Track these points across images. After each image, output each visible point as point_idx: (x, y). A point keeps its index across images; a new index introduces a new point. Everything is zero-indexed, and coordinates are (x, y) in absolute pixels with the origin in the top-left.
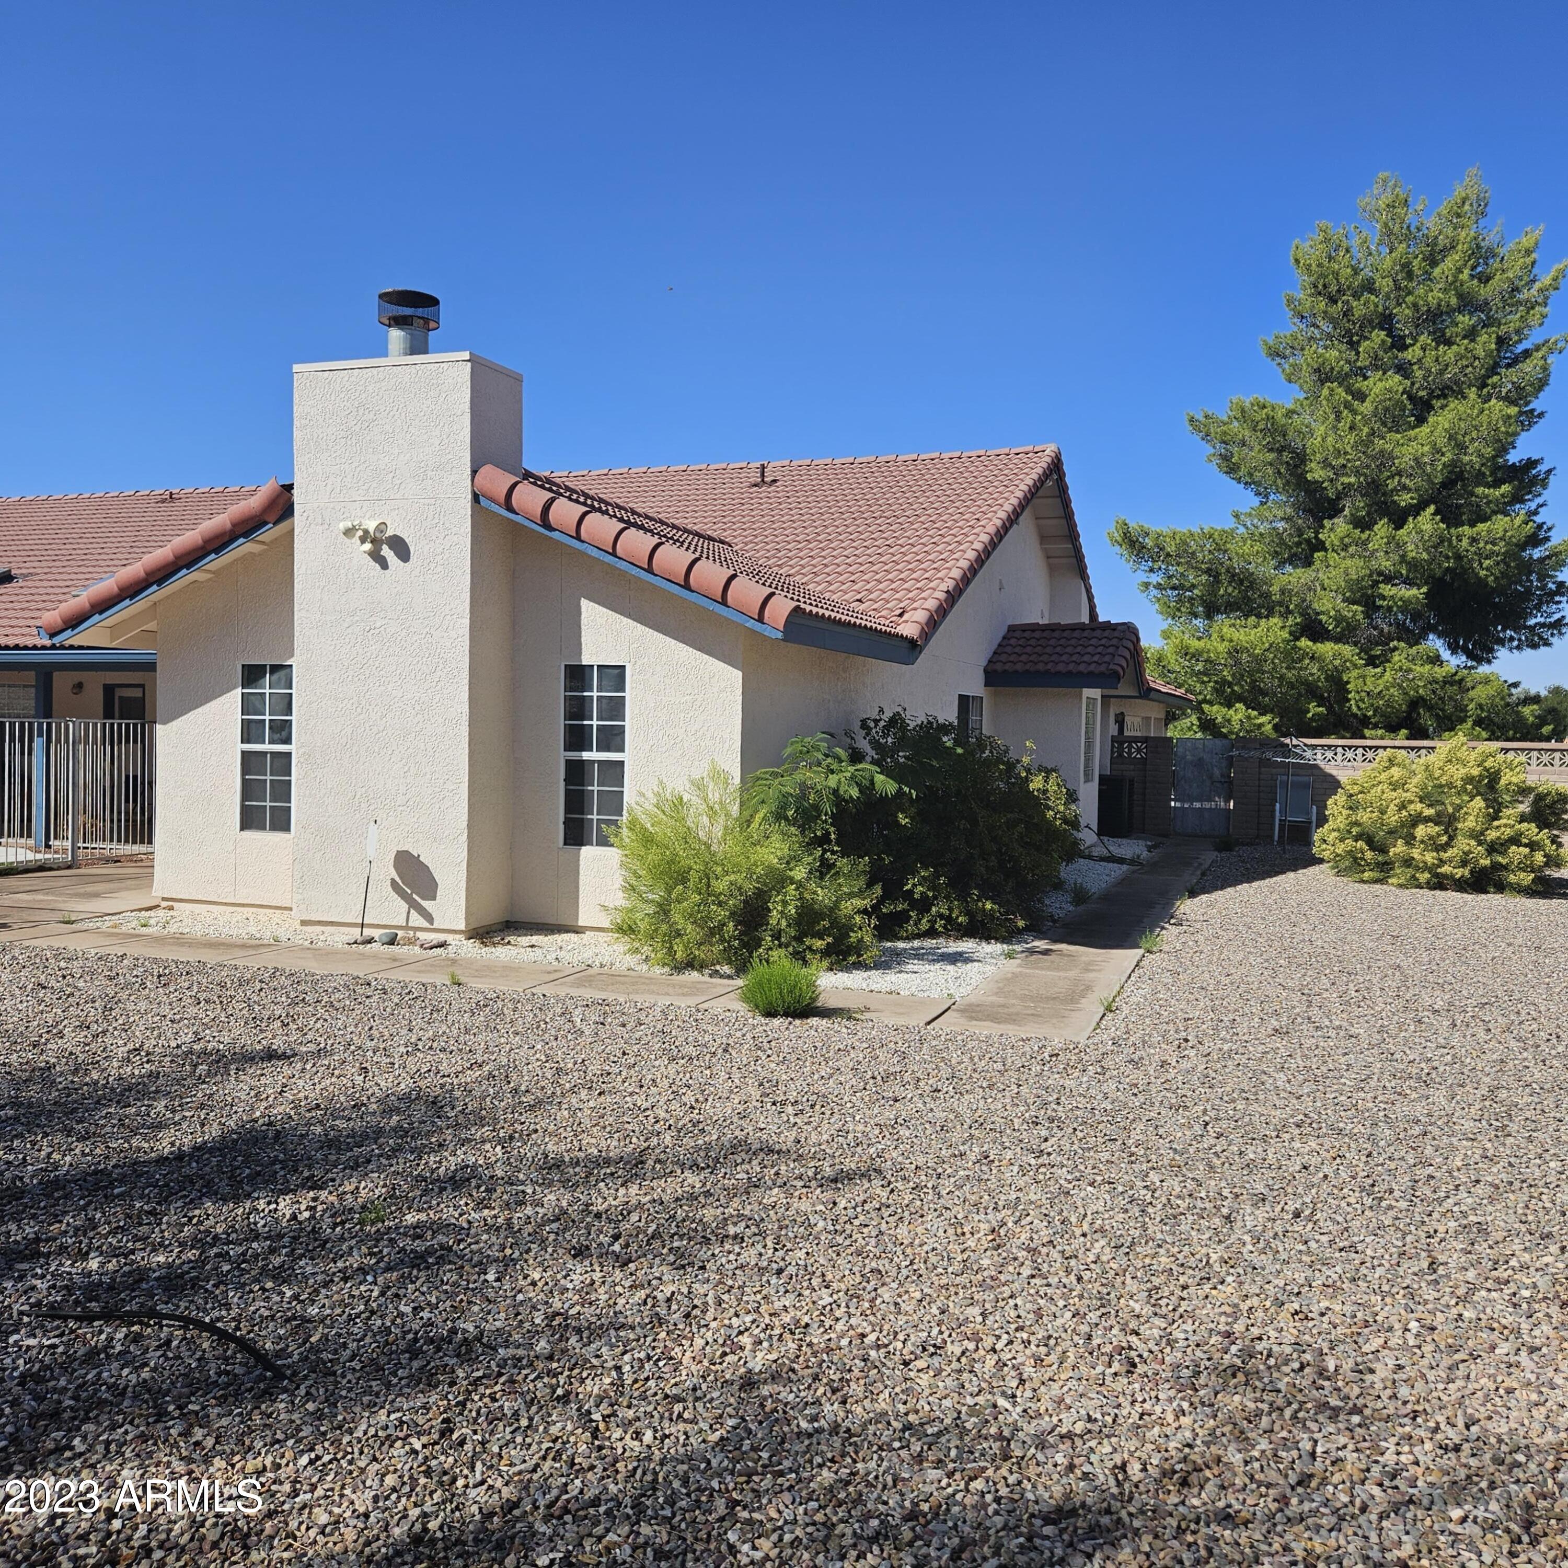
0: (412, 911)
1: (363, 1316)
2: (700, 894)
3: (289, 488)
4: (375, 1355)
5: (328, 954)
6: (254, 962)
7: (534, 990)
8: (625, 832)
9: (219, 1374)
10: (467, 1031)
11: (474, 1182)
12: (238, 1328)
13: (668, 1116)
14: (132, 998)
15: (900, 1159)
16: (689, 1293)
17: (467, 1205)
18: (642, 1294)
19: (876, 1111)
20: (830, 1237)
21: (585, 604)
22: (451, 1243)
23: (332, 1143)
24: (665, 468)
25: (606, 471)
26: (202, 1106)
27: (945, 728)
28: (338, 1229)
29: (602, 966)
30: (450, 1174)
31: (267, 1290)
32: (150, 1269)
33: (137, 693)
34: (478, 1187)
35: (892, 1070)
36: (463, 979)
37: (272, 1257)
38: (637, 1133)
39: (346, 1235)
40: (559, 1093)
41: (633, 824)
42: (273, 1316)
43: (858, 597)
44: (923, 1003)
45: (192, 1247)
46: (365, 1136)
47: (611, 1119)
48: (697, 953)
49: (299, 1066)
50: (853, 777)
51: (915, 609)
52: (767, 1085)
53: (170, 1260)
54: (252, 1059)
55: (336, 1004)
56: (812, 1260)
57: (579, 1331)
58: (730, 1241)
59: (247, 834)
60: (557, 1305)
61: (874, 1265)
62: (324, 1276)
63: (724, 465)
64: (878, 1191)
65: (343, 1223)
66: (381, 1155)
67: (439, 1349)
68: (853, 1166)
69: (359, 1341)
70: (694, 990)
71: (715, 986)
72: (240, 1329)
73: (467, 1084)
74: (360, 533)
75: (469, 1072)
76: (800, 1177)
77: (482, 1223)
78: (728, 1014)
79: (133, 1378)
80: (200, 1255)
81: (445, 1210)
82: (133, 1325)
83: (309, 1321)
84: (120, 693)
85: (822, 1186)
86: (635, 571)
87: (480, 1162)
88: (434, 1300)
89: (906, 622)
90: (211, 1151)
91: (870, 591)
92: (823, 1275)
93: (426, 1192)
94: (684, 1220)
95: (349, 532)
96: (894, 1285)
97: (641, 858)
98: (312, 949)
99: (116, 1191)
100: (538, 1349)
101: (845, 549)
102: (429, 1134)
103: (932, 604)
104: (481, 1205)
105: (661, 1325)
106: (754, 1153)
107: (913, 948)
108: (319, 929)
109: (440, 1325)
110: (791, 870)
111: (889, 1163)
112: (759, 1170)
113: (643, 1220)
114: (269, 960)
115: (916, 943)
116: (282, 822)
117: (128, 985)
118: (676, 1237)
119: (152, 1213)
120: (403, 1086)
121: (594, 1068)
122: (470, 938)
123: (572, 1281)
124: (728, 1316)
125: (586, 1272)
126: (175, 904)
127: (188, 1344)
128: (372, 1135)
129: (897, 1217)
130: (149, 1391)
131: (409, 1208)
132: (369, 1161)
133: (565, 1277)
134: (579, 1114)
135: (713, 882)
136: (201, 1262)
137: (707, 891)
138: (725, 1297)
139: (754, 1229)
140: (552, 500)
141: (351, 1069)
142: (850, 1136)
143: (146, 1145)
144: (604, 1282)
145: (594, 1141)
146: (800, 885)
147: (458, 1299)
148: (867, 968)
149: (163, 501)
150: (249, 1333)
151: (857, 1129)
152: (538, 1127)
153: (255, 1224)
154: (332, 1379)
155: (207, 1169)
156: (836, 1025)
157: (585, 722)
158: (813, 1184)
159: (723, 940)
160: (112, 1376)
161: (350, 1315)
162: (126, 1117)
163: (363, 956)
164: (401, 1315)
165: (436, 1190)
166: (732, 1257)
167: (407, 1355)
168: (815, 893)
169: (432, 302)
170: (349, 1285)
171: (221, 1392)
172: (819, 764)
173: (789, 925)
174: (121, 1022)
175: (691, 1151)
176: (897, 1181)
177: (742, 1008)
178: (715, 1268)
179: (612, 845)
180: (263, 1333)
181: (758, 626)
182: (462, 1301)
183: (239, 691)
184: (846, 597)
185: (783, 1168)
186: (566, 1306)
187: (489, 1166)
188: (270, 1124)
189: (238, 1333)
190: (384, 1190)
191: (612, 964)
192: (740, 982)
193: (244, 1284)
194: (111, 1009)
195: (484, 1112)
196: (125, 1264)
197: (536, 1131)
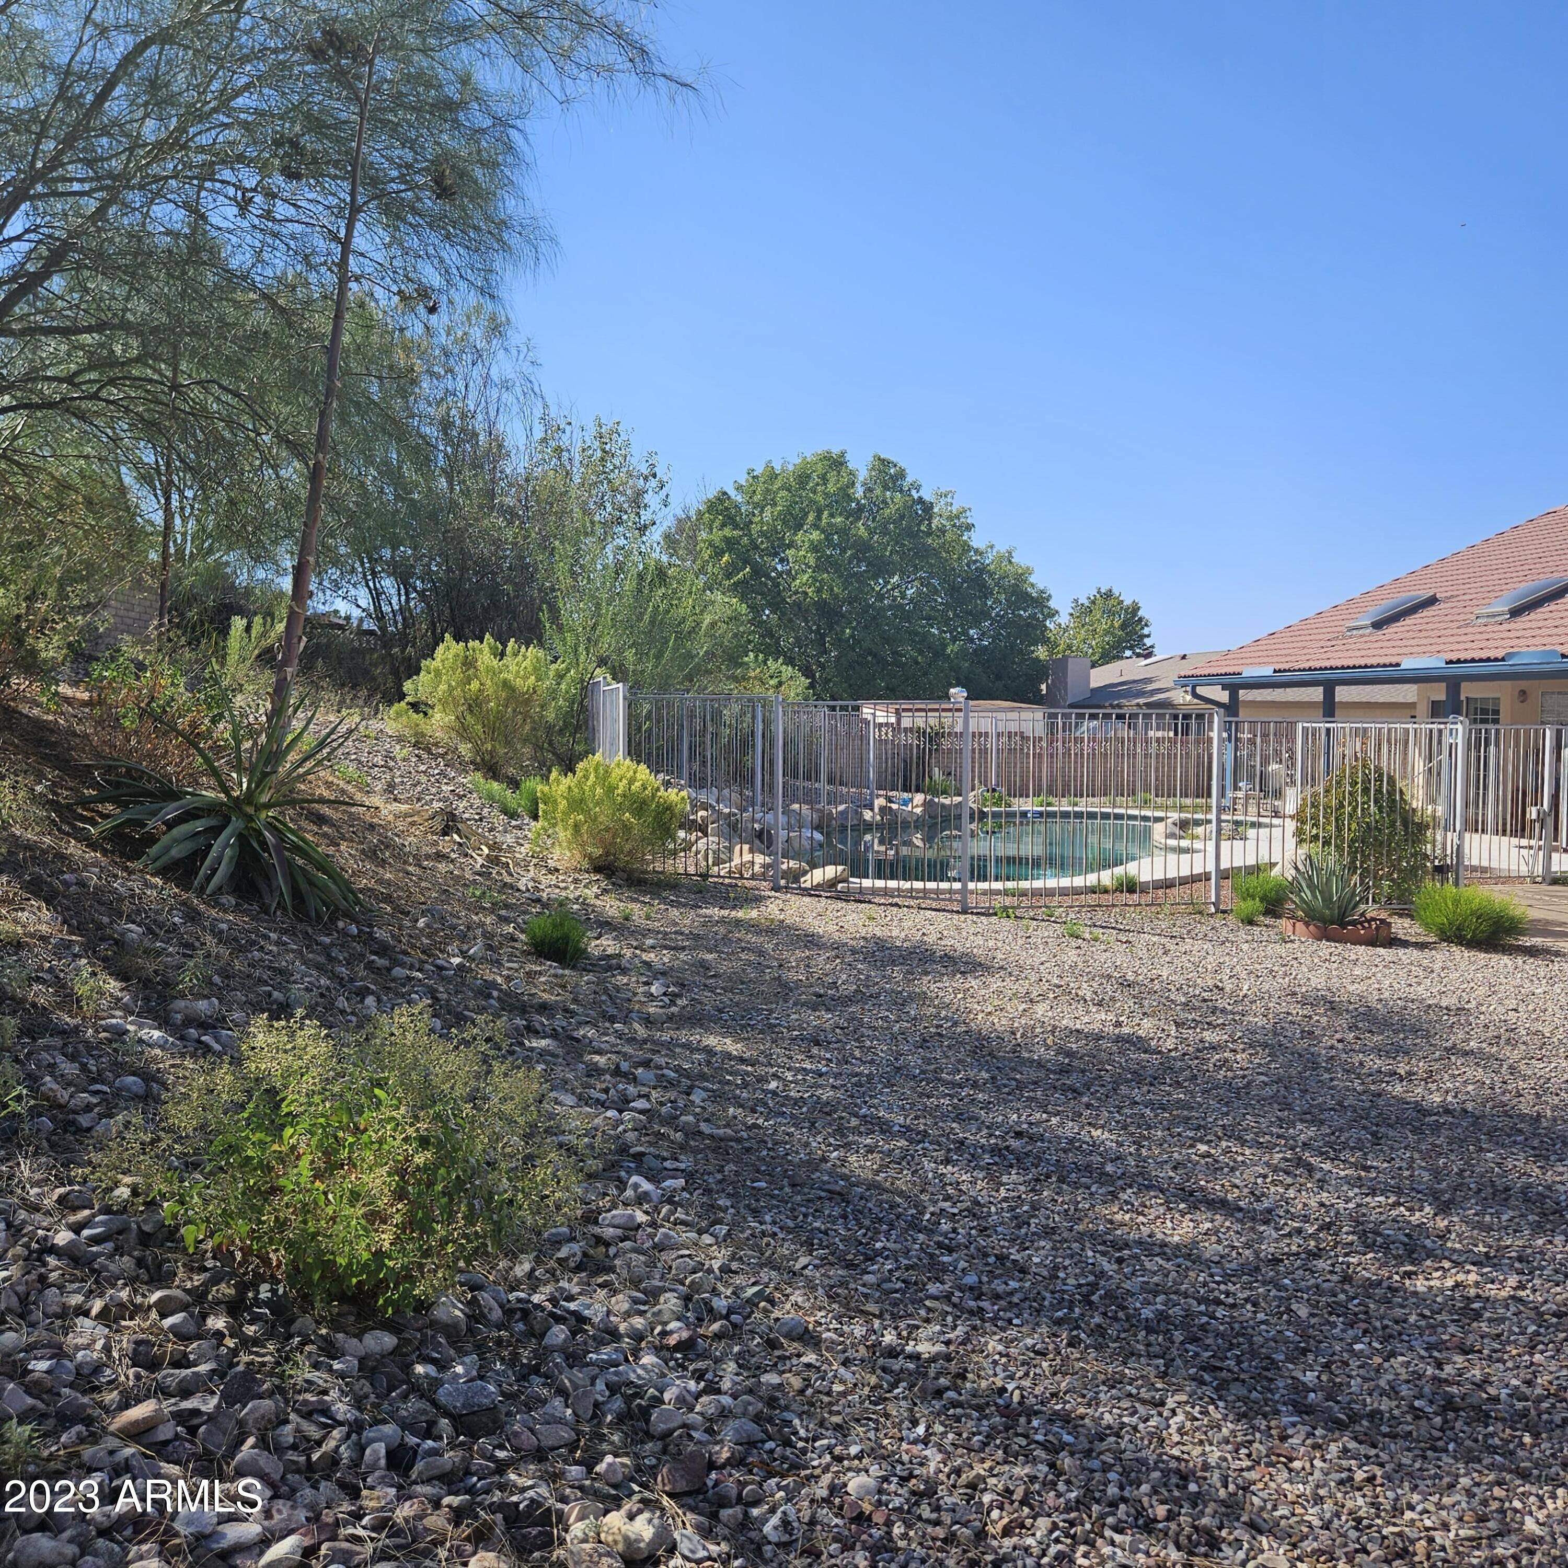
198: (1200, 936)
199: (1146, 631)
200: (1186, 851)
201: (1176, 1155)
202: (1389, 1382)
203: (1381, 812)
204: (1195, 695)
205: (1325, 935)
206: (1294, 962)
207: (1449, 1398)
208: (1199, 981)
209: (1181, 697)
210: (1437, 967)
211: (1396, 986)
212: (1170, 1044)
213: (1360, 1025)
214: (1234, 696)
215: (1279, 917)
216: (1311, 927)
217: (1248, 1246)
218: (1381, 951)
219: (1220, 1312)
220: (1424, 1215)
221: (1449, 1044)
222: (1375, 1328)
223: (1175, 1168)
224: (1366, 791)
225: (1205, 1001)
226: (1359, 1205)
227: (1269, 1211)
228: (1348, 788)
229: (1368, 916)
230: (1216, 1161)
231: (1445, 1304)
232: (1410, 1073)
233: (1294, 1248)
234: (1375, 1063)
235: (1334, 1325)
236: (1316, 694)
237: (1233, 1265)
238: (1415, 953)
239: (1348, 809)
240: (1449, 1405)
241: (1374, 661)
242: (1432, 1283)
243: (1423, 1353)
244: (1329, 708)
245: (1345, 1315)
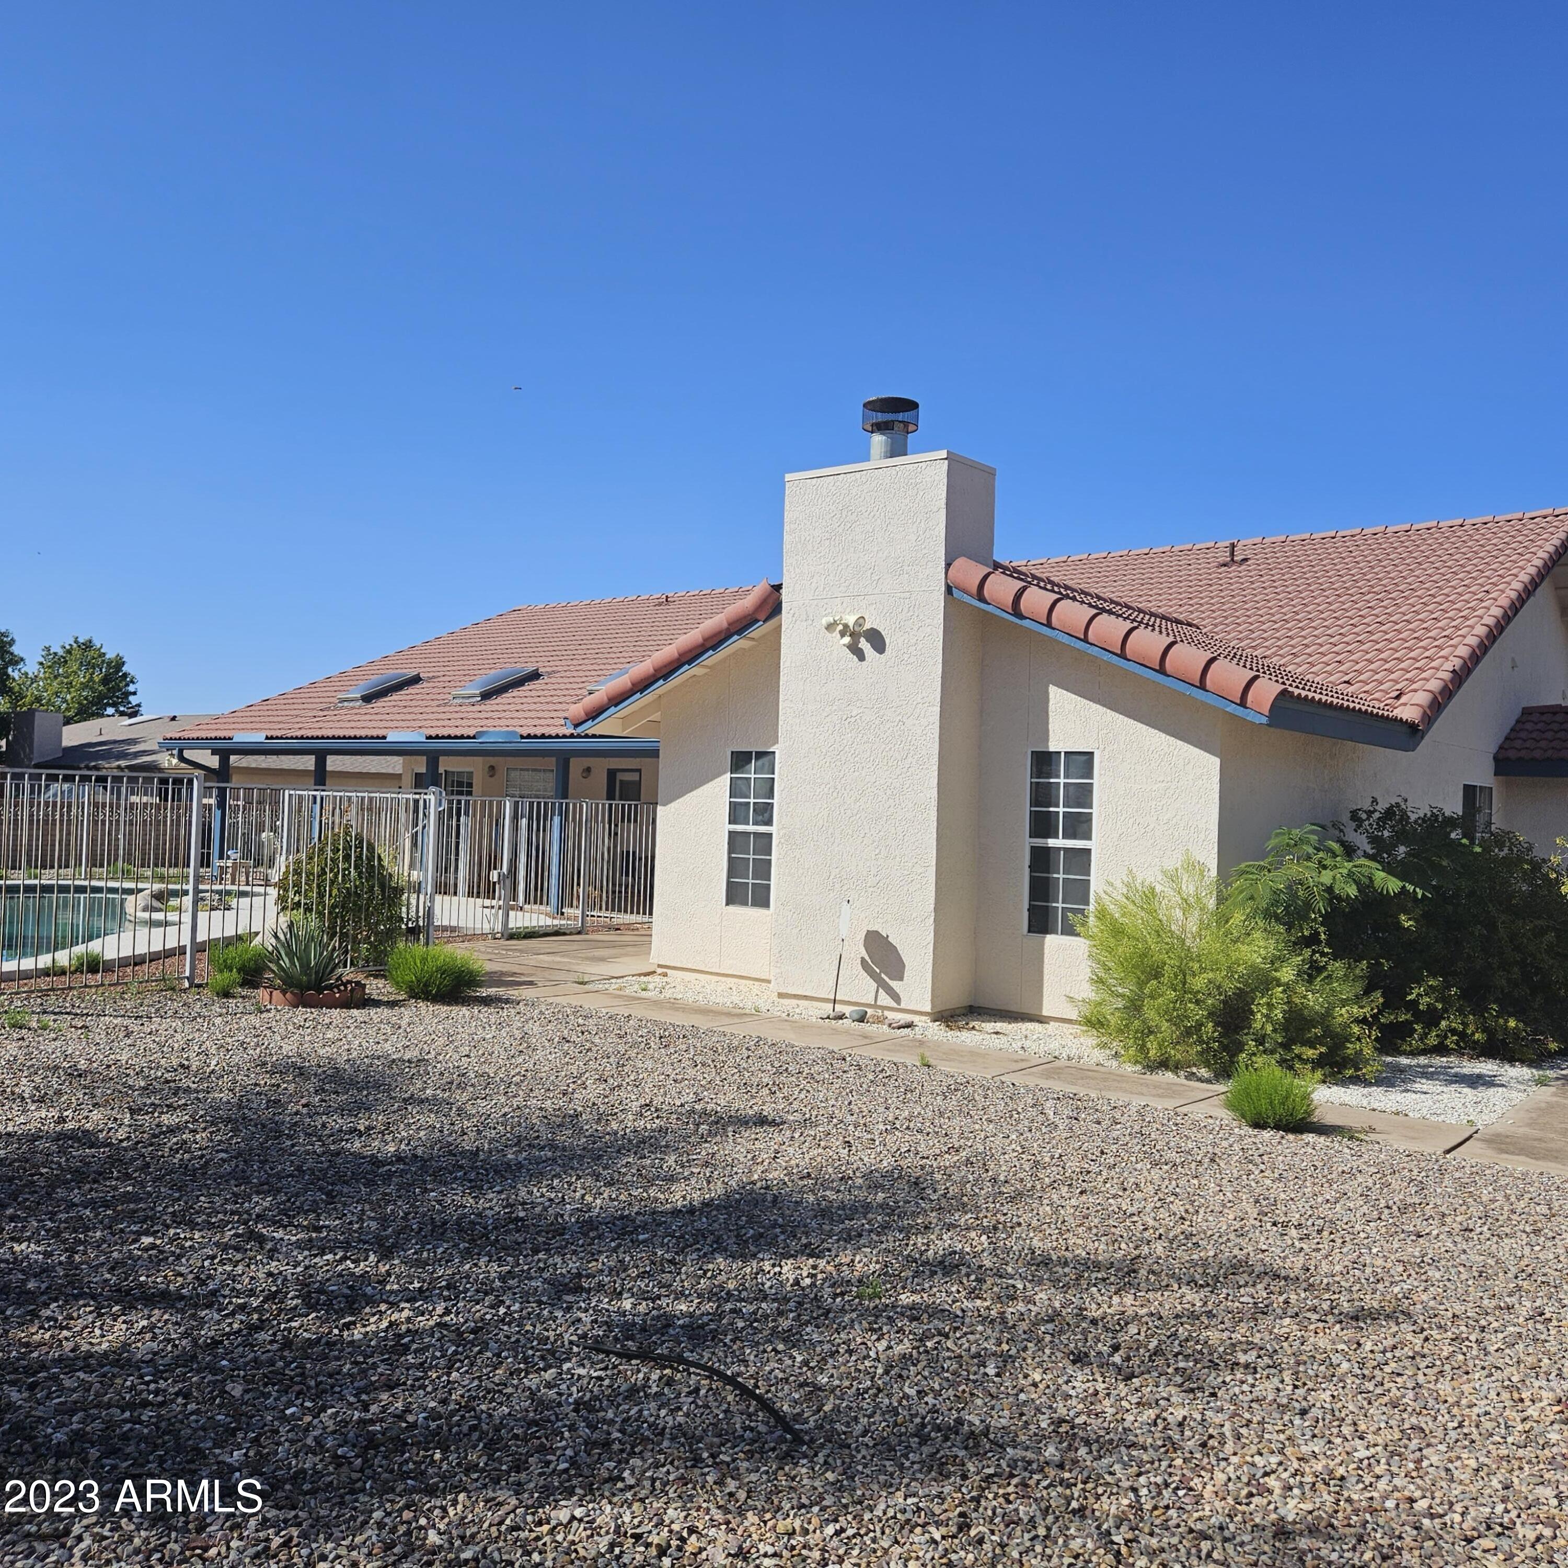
0: (881, 990)
1: (871, 1392)
2: (1175, 990)
3: (778, 588)
4: (885, 1434)
5: (802, 1027)
6: (739, 1030)
7: (1003, 1078)
8: (1092, 920)
9: (745, 1429)
10: (941, 1114)
11: (964, 1270)
12: (757, 1387)
13: (1157, 1225)
14: (640, 1056)
15: (1432, 1303)
16: (1203, 1420)
17: (959, 1292)
18: (1151, 1413)
19: (1396, 1246)
20: (1358, 1382)
21: (1053, 691)
22: (947, 1329)
23: (824, 1212)
24: (1126, 552)
25: (1065, 558)
26: (706, 1164)
27: (1451, 822)
28: (838, 1300)
29: (1069, 1059)
30: (939, 1259)
31: (779, 1353)
32: (675, 1316)
33: (634, 777)
34: (968, 1275)
35: (1409, 1200)
36: (932, 1062)
37: (781, 1320)
38: (1126, 1239)
39: (847, 1307)
40: (1039, 1187)
41: (1102, 915)
42: (787, 1379)
43: (1346, 678)
44: (1439, 1129)
45: (710, 1300)
46: (853, 1209)
47: (1096, 1221)
48: (1173, 1052)
49: (788, 1133)
50: (1350, 874)
51: (1415, 691)
52: (1264, 1203)
53: (691, 1309)
54: (747, 1123)
55: (817, 1077)
56: (1339, 1405)
57: (1088, 1443)
58: (1242, 1370)
59: (732, 909)
60: (1062, 1411)
61: (1414, 1420)
62: (829, 1346)
63: (1189, 546)
64: (1409, 1337)
65: (842, 1294)
66: (871, 1231)
67: (946, 1439)
68: (1376, 1305)
69: (870, 1417)
70: (1169, 1091)
71: (1193, 1089)
72: (758, 1388)
73: (946, 1168)
74: (840, 627)
75: (947, 1156)
76: (1314, 1309)
77: (976, 1314)
78: (1211, 1121)
79: (669, 1419)
80: (717, 1308)
81: (938, 1295)
82: (665, 1367)
83: (820, 1389)
84: (620, 776)
85: (1341, 1322)
86: (1107, 656)
87: (968, 1250)
88: (937, 1387)
89: (1405, 704)
90: (718, 1207)
91: (1360, 672)
92: (1355, 1424)
93: (917, 1274)
94: (1187, 1340)
95: (830, 627)
96: (1442, 1448)
97: (1110, 950)
98: (787, 1020)
99: (641, 1237)
100: (1047, 1454)
101: (1328, 627)
102: (915, 1215)
103: (1435, 685)
104: (973, 1294)
105: (1175, 1450)
106: (1258, 1276)
107: (1419, 1066)
108: (794, 1002)
109: (946, 1413)
110: (1276, 971)
111: (1419, 1306)
112: (1265, 1295)
113: (1143, 1334)
114: (753, 1029)
115: (1423, 1060)
116: (762, 899)
117: (634, 1045)
118: (1180, 1357)
119: (672, 1262)
120: (885, 1163)
121: (1073, 1165)
122: (935, 1021)
123: (1074, 1388)
124: (1250, 1453)
125: (1088, 1381)
126: (669, 971)
127: (714, 1394)
128: (860, 1209)
129: (1436, 1370)
130: (684, 1435)
131: (904, 1288)
132: (860, 1235)
133: (1067, 1382)
134: (1062, 1212)
135: (1189, 979)
136: (718, 1315)
137: (1183, 988)
138: (1244, 1431)
139: (1267, 1360)
140: (1024, 589)
141: (837, 1143)
142: (1368, 1270)
143: (662, 1196)
144: (1108, 1395)
145: (1080, 1242)
146: (1287, 987)
147: (960, 1389)
148: (1367, 1084)
149: (660, 604)
150: (768, 1392)
151: (1376, 1263)
152: (1021, 1220)
153: (763, 1284)
154: (847, 1451)
155: (716, 1225)
156: (1337, 1145)
157: (1052, 809)
158: (1330, 1319)
159: (1200, 1041)
160: (652, 1415)
161: (858, 1389)
162: (643, 1167)
163: (835, 1031)
164: (906, 1397)
165: (927, 1273)
166: (1245, 1387)
167: (916, 1439)
168: (1305, 997)
169: (911, 406)
170: (854, 1358)
171: (748, 1448)
172: (1309, 858)
173: (1275, 1030)
174: (632, 1078)
175: (1187, 1265)
176: (1431, 1329)
177: (1226, 1115)
178: (1228, 1397)
179: (1078, 935)
180: (779, 1394)
181: (1240, 711)
182: (964, 1392)
183: (728, 776)
184: (1331, 679)
185: (1293, 1297)
186: (1072, 1413)
187: (976, 1255)
188: (767, 1188)
189: (757, 1391)
190: (878, 1266)
191: (1079, 1058)
192: (1221, 1088)
193: (758, 1343)
194: (623, 1065)
195: (965, 1199)
196: (654, 1308)
197: (1019, 1224)
198: (170, 1013)
199: (131, 688)
200: (158, 924)
201: (115, 1255)
202: (315, 1438)
203: (361, 878)
204: (182, 758)
205: (302, 1001)
206: (268, 1033)
207: (372, 1436)
208: (163, 1062)
209: (168, 761)
210: (404, 1023)
211: (365, 1044)
212: (121, 1134)
213: (327, 1087)
214: (224, 761)
215: (256, 987)
216: (288, 995)
217: (186, 1335)
218: (355, 1012)
219: (147, 1414)
220: (370, 1263)
221: (406, 1096)
222: (309, 1388)
223: (111, 1270)
224: (347, 858)
225: (167, 1082)
226: (307, 1268)
227: (214, 1293)
228: (330, 854)
229: (344, 980)
230: (161, 1252)
231: (378, 1345)
232: (369, 1128)
233: (236, 1326)
234: (337, 1122)
235: (267, 1396)
236: (309, 763)
237: (167, 1360)
238: (385, 1012)
239: (330, 876)
240: (372, 1443)
241: (363, 733)
242: (368, 1329)
243: (352, 1399)
244: (320, 776)
245: (280, 1382)
